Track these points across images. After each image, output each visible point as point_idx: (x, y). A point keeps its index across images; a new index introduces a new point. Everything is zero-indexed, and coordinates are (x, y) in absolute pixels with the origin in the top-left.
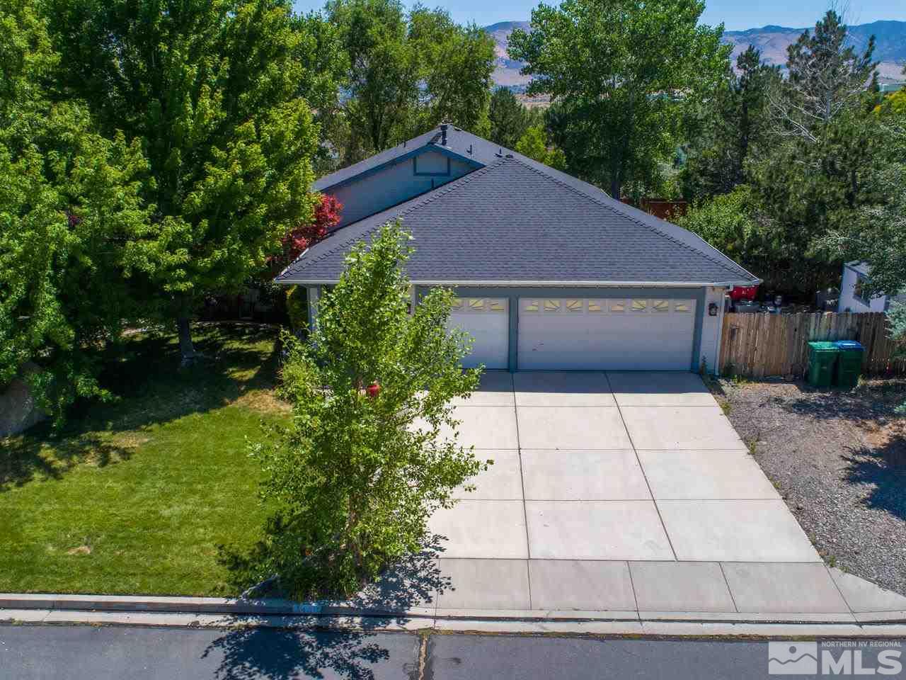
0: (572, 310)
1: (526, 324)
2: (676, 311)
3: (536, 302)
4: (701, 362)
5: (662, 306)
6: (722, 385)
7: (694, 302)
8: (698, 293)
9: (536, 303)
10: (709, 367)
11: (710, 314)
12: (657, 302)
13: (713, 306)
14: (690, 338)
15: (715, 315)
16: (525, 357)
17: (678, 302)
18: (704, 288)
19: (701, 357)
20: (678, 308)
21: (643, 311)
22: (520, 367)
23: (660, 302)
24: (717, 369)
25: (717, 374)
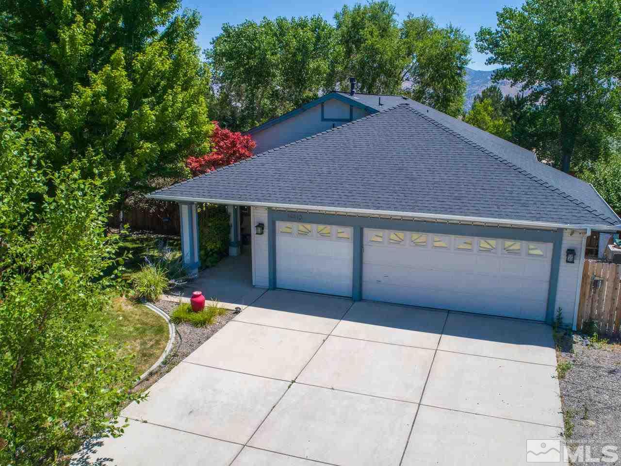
0: (417, 245)
1: (369, 254)
2: (530, 255)
3: (380, 232)
4: (556, 314)
5: (511, 248)
6: (575, 343)
7: (550, 246)
8: (554, 236)
9: (381, 234)
10: (566, 321)
11: (567, 261)
12: (508, 243)
13: (571, 252)
14: (545, 286)
15: (573, 262)
16: (370, 288)
17: (532, 245)
18: (561, 230)
19: (556, 307)
20: (531, 252)
21: (492, 251)
22: (364, 297)
23: (512, 243)
24: (575, 324)
25: (574, 328)
